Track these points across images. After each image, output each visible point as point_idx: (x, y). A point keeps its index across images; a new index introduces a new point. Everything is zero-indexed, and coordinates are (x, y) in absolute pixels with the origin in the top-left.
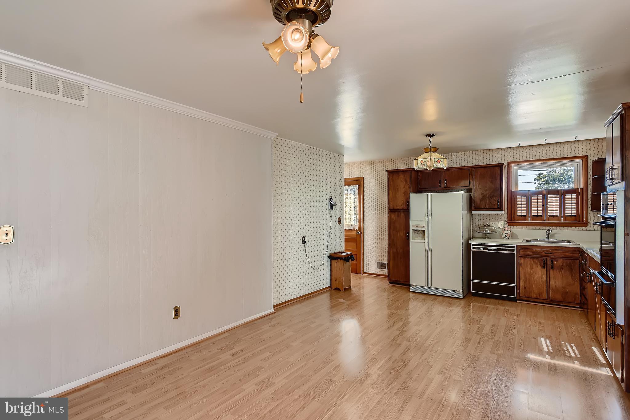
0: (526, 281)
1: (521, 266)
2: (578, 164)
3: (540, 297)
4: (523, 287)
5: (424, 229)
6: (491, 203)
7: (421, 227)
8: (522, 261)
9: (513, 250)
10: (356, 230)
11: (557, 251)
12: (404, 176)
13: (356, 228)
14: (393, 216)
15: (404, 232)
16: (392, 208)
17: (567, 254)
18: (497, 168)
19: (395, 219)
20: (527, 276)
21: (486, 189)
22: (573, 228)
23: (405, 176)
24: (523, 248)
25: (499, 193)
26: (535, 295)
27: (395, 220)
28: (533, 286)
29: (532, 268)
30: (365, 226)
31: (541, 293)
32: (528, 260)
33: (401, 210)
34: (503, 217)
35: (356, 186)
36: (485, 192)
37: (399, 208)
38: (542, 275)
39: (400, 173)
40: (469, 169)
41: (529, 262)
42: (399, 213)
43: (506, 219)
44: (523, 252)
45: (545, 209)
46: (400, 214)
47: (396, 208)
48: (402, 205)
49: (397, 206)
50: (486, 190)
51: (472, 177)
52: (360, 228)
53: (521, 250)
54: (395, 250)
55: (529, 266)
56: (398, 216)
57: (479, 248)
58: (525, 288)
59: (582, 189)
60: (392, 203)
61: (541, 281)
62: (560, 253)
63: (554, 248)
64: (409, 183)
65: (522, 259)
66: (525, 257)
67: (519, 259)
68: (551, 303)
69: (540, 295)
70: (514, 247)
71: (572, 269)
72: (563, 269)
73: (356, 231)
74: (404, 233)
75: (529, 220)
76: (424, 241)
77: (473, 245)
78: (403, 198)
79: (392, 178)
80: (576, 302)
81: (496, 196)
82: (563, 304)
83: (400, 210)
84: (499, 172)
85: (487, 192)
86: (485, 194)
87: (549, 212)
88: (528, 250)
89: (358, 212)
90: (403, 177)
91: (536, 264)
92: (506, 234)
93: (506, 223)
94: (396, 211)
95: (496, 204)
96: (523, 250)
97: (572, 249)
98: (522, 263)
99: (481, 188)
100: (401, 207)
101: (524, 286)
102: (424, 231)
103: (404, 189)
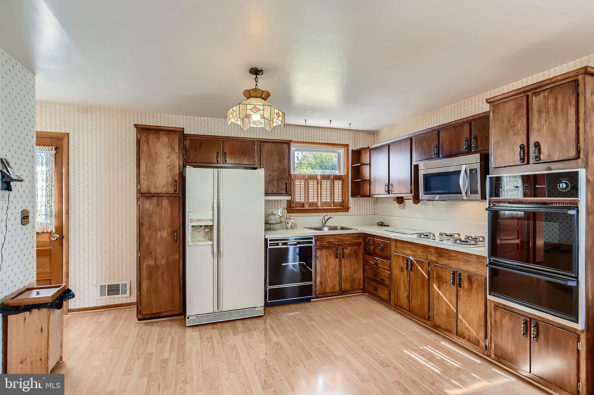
0: (322, 275)
1: (318, 259)
2: (342, 151)
3: (333, 290)
4: (320, 283)
5: (210, 223)
6: (279, 186)
7: (206, 220)
8: (319, 253)
9: (311, 242)
10: (51, 232)
11: (346, 238)
12: (169, 139)
13: (52, 228)
14: (148, 205)
15: (169, 229)
16: (146, 191)
17: (354, 241)
18: (285, 145)
19: (151, 210)
20: (323, 269)
21: (274, 169)
22: (339, 213)
23: (171, 139)
24: (319, 239)
25: (287, 175)
26: (329, 290)
27: (152, 212)
28: (328, 279)
29: (327, 259)
30: (71, 223)
31: (335, 286)
32: (324, 251)
33: (163, 195)
34: (282, 204)
35: (50, 148)
36: (273, 173)
37: (159, 191)
38: (336, 265)
39: (162, 133)
40: (254, 142)
41: (325, 254)
42: (160, 200)
43: (285, 206)
44: (319, 243)
45: (319, 194)
46: (162, 201)
47: (153, 190)
48: (164, 187)
49: (155, 187)
50: (274, 171)
51: (258, 153)
52: (59, 229)
53: (318, 241)
54: (152, 263)
55: (325, 258)
56: (158, 205)
57: (278, 244)
58: (321, 283)
59: (345, 176)
60: (145, 182)
61: (335, 273)
62: (349, 240)
63: (344, 236)
64: (177, 150)
65: (319, 251)
66: (322, 248)
67: (316, 252)
68: (342, 294)
69: (334, 288)
70: (312, 238)
71: (357, 255)
72: (351, 257)
73: (48, 235)
74: (168, 233)
75: (307, 207)
76: (210, 243)
77: (270, 240)
78: (167, 176)
79: (145, 139)
80: (360, 288)
81: (284, 179)
82: (351, 293)
83: (160, 195)
84: (287, 150)
85: (275, 173)
86: (273, 175)
87: (322, 199)
88: (324, 240)
89: (54, 198)
90: (167, 140)
91: (331, 255)
92: (292, 223)
93: (286, 210)
94: (154, 196)
95: (284, 188)
96: (320, 241)
97: (357, 235)
98: (319, 256)
99: (268, 168)
100: (164, 190)
101: (320, 281)
102: (212, 227)
103: (169, 160)
